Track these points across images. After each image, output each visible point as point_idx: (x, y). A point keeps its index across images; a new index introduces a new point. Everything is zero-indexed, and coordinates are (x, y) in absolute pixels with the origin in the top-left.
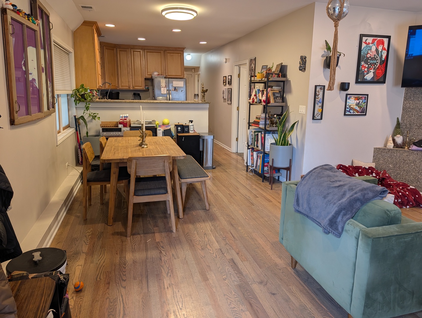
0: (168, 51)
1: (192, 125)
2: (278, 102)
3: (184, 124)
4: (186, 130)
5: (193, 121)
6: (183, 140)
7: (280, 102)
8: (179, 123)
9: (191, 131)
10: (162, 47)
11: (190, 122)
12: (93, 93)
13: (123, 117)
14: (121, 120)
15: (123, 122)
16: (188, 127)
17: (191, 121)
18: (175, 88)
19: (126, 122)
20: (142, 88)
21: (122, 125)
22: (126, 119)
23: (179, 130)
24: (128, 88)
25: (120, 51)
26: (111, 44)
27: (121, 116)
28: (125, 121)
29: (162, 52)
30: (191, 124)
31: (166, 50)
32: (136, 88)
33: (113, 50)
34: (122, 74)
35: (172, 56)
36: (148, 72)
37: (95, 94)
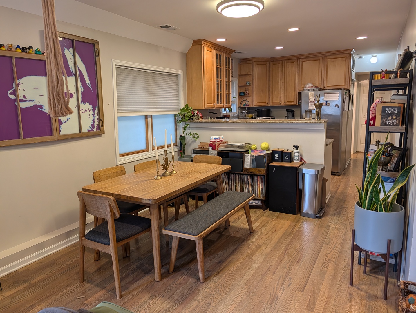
0: (328, 57)
1: (296, 152)
3: (286, 151)
4: (287, 158)
5: (299, 147)
6: (274, 171)
8: (278, 148)
9: (295, 159)
10: (320, 53)
11: (295, 148)
13: (213, 139)
14: (211, 141)
15: (212, 144)
16: (290, 154)
17: (297, 147)
18: (327, 102)
19: (215, 145)
20: (294, 103)
21: (212, 147)
22: (215, 141)
23: (276, 158)
24: (279, 104)
25: (273, 64)
26: (263, 58)
27: (211, 137)
28: (214, 143)
29: (321, 58)
30: (296, 151)
31: (327, 56)
32: (288, 103)
33: (266, 64)
35: (333, 62)
36: (302, 85)
37: (196, 114)
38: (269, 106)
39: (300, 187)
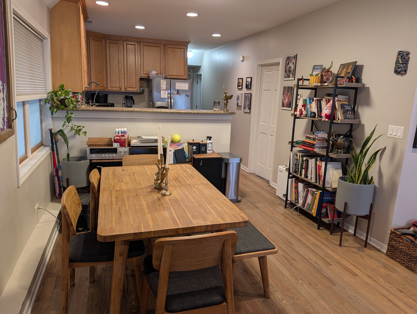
0: (169, 46)
1: (210, 143)
2: (349, 118)
3: (201, 142)
4: (203, 149)
5: (211, 137)
6: (201, 164)
7: (351, 119)
8: (193, 140)
9: (208, 150)
10: (162, 40)
11: (208, 139)
12: (78, 97)
13: (120, 133)
14: (117, 136)
15: (120, 140)
16: (205, 145)
17: (210, 138)
18: (178, 91)
19: (124, 140)
20: (136, 90)
21: (119, 144)
22: (124, 136)
23: (194, 150)
24: (119, 89)
25: (110, 43)
26: (100, 34)
27: (117, 130)
28: (123, 138)
29: (162, 46)
30: (209, 141)
31: (167, 44)
32: (129, 89)
33: (102, 41)
34: (111, 72)
35: (173, 51)
36: (144, 71)
37: (80, 99)
38: (107, 90)
39: (223, 176)
